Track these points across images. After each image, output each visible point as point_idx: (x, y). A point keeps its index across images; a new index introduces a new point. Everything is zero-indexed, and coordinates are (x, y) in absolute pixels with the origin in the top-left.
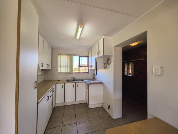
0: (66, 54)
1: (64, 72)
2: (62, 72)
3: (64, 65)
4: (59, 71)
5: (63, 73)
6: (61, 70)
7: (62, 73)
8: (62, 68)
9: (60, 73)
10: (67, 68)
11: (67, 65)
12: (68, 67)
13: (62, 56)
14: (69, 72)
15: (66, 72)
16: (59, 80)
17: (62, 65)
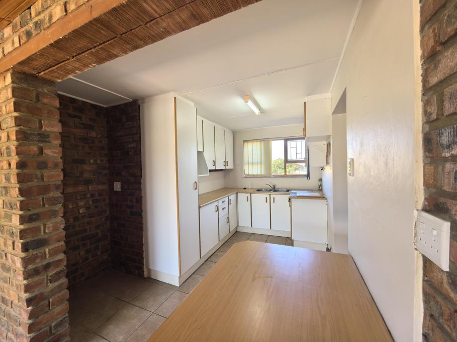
0: (257, 140)
1: (255, 173)
2: (251, 173)
3: (255, 161)
4: (246, 173)
5: (253, 175)
6: (250, 170)
7: (251, 175)
8: (250, 167)
9: (249, 175)
10: (259, 166)
11: (259, 161)
12: (261, 163)
13: (250, 144)
14: (263, 174)
15: (259, 173)
16: (245, 188)
17: (250, 161)
